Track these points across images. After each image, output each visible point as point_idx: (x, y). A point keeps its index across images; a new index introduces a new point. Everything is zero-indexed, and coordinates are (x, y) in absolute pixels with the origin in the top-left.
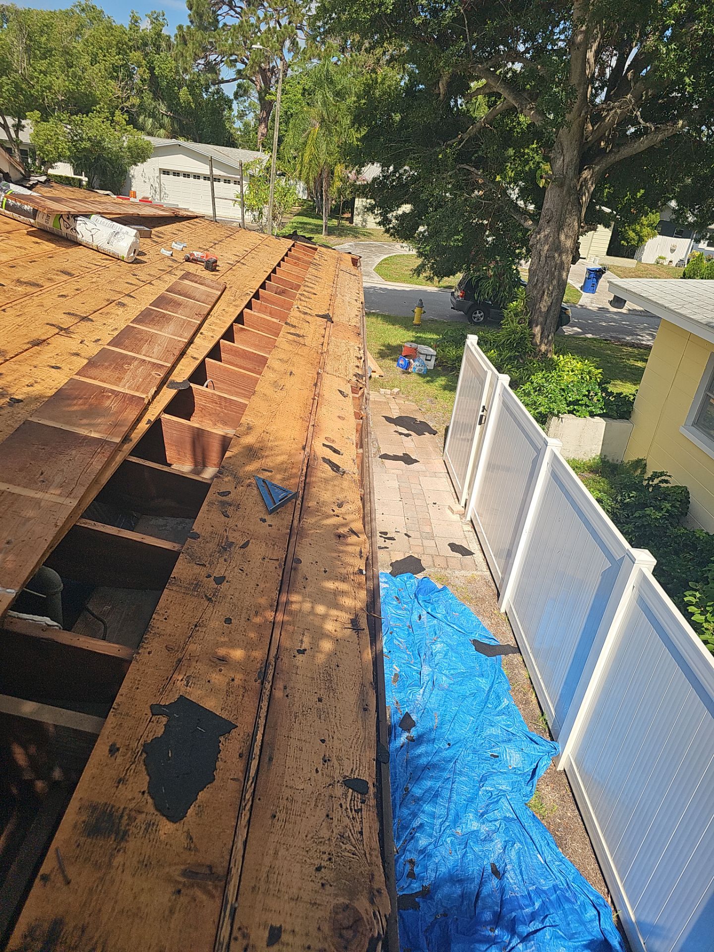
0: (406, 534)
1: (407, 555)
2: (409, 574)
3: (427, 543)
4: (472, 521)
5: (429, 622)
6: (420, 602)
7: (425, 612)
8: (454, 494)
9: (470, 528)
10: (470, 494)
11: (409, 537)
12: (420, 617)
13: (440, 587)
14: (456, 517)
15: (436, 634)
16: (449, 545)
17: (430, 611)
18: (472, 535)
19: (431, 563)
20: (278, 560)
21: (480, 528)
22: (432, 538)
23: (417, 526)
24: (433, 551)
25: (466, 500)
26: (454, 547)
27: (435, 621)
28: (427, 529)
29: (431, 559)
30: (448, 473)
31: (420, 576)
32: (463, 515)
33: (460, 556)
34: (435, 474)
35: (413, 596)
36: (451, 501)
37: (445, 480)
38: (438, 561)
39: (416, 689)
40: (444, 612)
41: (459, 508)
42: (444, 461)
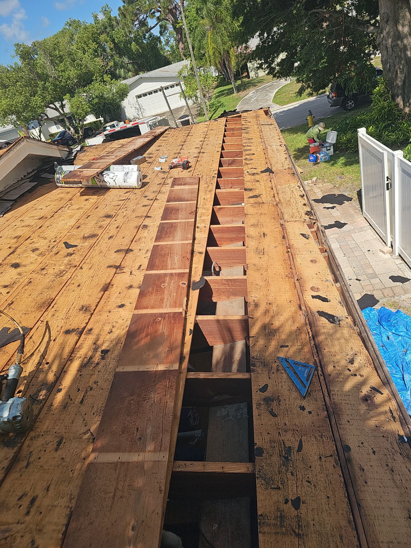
0: (357, 279)
1: (363, 294)
2: (369, 308)
3: (373, 281)
4: (400, 255)
5: (396, 339)
6: (385, 327)
7: (390, 334)
8: (380, 239)
9: (400, 261)
10: (393, 238)
11: (359, 280)
12: (388, 338)
13: (394, 311)
14: (388, 256)
15: (404, 347)
16: (390, 278)
17: (394, 332)
18: (404, 265)
19: (382, 295)
21: (408, 259)
22: (375, 276)
23: (362, 271)
24: (380, 286)
25: (391, 242)
26: (394, 279)
27: (400, 338)
28: (370, 271)
29: (380, 292)
30: (370, 225)
31: (377, 307)
32: (392, 253)
33: (400, 284)
34: (361, 229)
35: (377, 323)
36: (380, 245)
37: (370, 231)
38: (386, 292)
40: (405, 330)
41: (388, 249)
42: (365, 218)
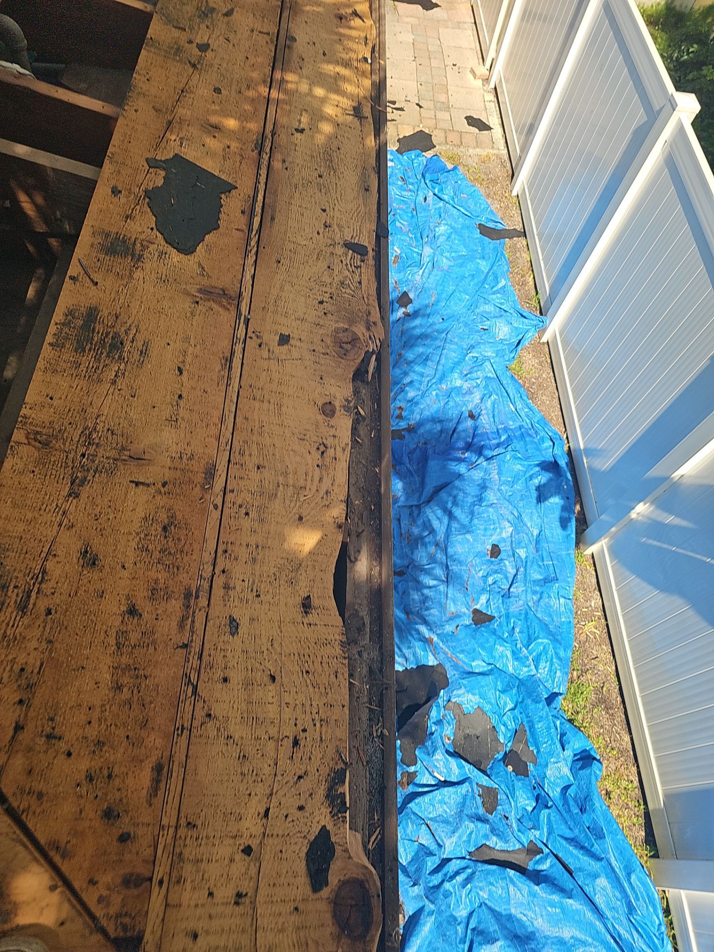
0: (417, 104)
1: (418, 129)
2: (418, 151)
3: (442, 115)
4: (495, 88)
5: (434, 204)
6: (427, 181)
7: (431, 194)
8: (479, 52)
9: (492, 97)
10: (498, 52)
11: (420, 107)
12: (425, 199)
13: (450, 166)
14: (479, 83)
15: (440, 216)
16: (466, 118)
17: (436, 192)
18: (493, 106)
19: (443, 139)
20: (268, 34)
21: (505, 98)
22: (447, 108)
23: (431, 94)
24: (447, 126)
25: (493, 59)
26: (472, 121)
27: (441, 204)
28: (442, 98)
29: (443, 134)
30: (475, 23)
31: (429, 154)
32: (487, 80)
33: (476, 130)
34: (459, 25)
35: (419, 176)
36: (473, 60)
37: (470, 32)
38: (452, 137)
39: (415, 269)
40: (452, 194)
41: (483, 70)
42: (472, 6)
